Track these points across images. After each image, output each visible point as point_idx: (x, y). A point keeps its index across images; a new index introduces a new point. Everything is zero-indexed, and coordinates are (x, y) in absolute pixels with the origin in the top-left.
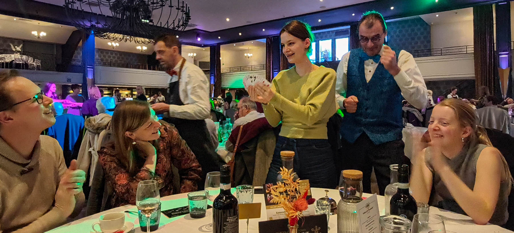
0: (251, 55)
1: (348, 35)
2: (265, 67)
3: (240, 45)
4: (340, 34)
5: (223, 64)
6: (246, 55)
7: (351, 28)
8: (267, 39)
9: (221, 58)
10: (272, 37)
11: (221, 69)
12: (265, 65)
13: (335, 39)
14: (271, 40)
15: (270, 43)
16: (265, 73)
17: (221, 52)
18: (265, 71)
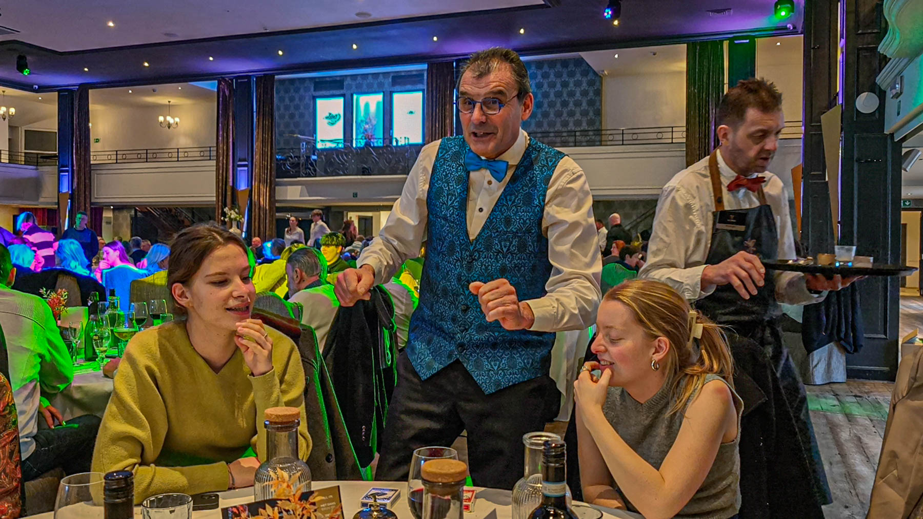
0: (177, 120)
1: (420, 86)
2: (214, 153)
3: (148, 94)
4: (403, 82)
5: (97, 141)
6: (161, 119)
7: (429, 70)
8: (219, 84)
9: (90, 125)
10: (235, 77)
11: (91, 154)
12: (215, 149)
13: (391, 93)
14: (230, 86)
15: (227, 93)
16: (214, 168)
17: (92, 107)
18: (214, 163)
